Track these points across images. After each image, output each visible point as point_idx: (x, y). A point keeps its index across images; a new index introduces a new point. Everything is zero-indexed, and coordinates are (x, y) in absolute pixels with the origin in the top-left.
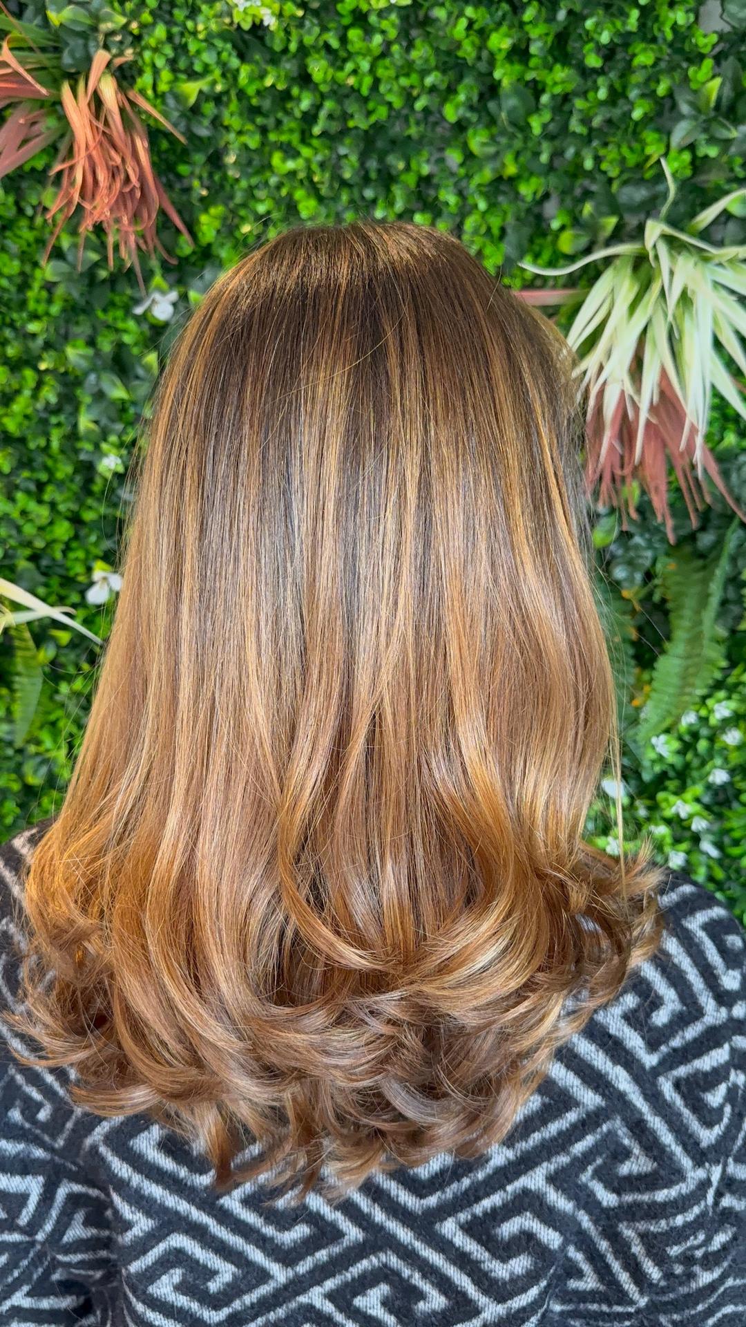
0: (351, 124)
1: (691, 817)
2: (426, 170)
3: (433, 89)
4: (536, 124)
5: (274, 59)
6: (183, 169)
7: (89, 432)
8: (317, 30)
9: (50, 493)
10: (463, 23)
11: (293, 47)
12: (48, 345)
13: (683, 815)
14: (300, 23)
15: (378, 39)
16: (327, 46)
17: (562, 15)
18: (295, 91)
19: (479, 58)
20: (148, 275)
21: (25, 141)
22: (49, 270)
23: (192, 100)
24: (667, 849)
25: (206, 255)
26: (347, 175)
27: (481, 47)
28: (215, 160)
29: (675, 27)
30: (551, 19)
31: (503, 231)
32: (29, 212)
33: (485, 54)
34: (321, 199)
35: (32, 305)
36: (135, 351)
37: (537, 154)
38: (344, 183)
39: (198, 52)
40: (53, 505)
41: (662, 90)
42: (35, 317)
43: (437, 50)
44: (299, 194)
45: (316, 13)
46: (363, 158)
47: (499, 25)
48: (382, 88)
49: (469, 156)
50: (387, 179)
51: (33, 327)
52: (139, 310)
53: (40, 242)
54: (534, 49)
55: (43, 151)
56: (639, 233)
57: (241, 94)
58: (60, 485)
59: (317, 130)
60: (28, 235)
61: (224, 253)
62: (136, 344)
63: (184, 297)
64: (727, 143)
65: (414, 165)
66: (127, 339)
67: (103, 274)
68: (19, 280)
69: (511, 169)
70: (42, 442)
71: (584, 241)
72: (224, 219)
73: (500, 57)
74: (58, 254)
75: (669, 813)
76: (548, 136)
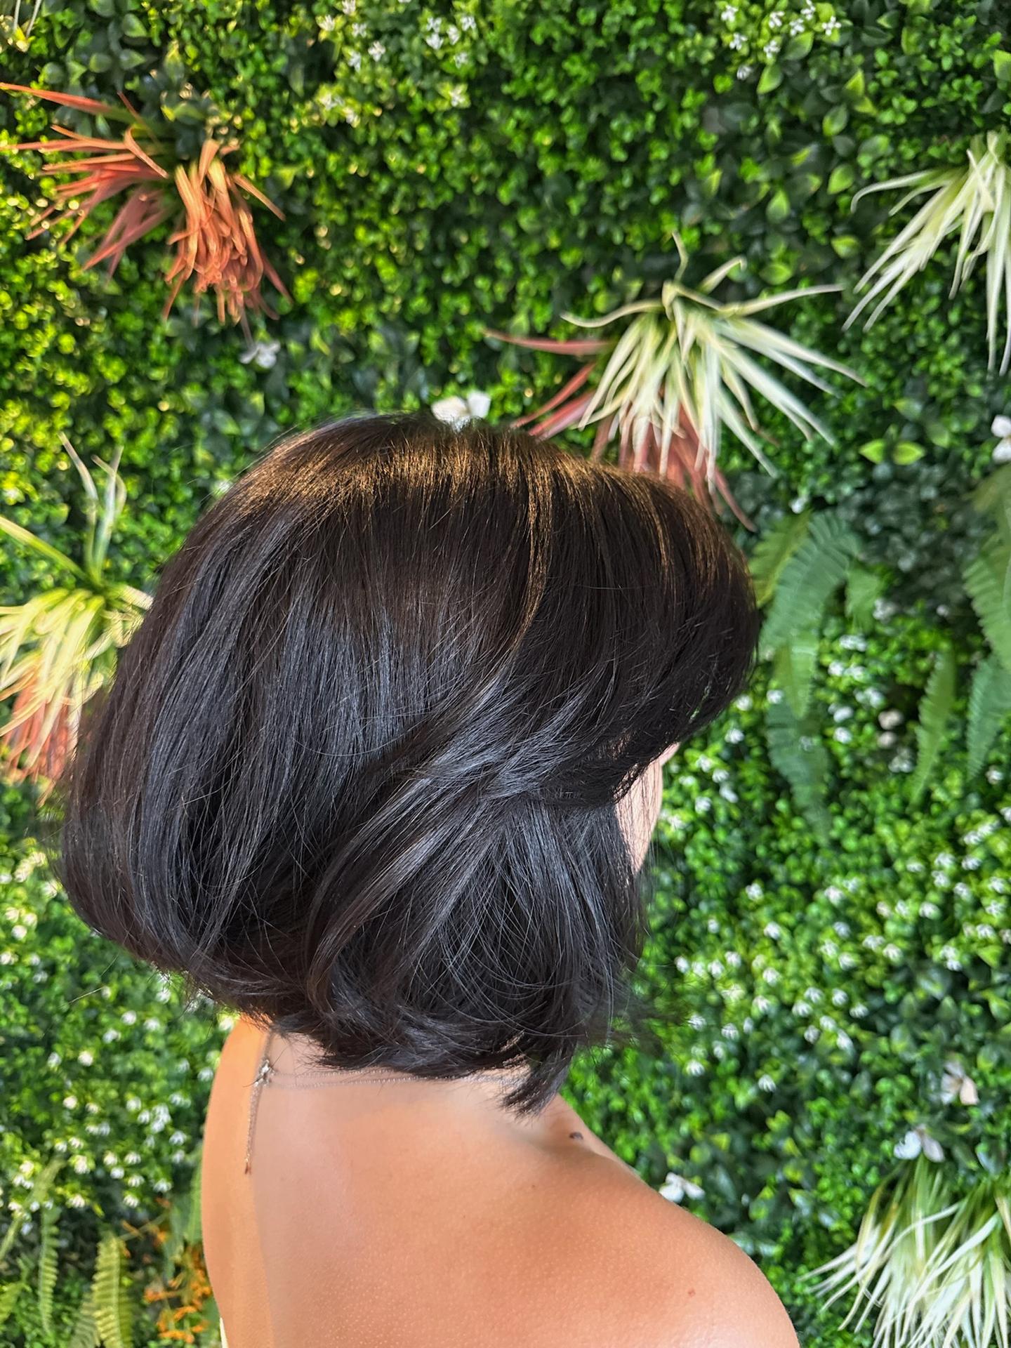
0: (422, 204)
1: (712, 770)
2: (484, 242)
3: (489, 177)
4: (574, 205)
5: (357, 149)
6: (281, 241)
7: (205, 462)
8: (391, 127)
9: (171, 514)
10: (512, 123)
11: (372, 140)
12: (168, 389)
13: (705, 769)
14: (378, 120)
15: (442, 135)
16: (401, 141)
17: (593, 117)
18: (375, 177)
19: (526, 152)
20: (254, 329)
21: (145, 217)
22: (167, 325)
23: (288, 182)
24: (695, 795)
25: (301, 313)
26: (420, 246)
27: (528, 142)
28: (309, 235)
29: (683, 129)
30: (584, 120)
31: (550, 293)
32: (151, 276)
33: (531, 150)
34: (398, 267)
35: (154, 356)
36: (244, 393)
37: (575, 230)
38: (417, 253)
39: (292, 145)
40: (174, 524)
41: (675, 178)
42: (156, 365)
43: (492, 146)
44: (381, 262)
45: (391, 113)
46: (433, 233)
47: (541, 125)
48: (448, 175)
49: (520, 232)
50: (453, 249)
51: (157, 374)
52: (246, 359)
53: (160, 303)
54: (571, 145)
55: (161, 225)
56: (658, 294)
57: (330, 179)
58: (179, 507)
59: (394, 210)
60: (149, 297)
61: (318, 311)
62: (245, 387)
63: (284, 348)
64: (726, 223)
65: (475, 239)
66: (237, 383)
67: (214, 329)
68: (143, 335)
69: (554, 242)
70: (164, 471)
71: (615, 301)
72: (317, 283)
73: (543, 151)
74: (175, 312)
75: (694, 766)
76: (583, 214)
